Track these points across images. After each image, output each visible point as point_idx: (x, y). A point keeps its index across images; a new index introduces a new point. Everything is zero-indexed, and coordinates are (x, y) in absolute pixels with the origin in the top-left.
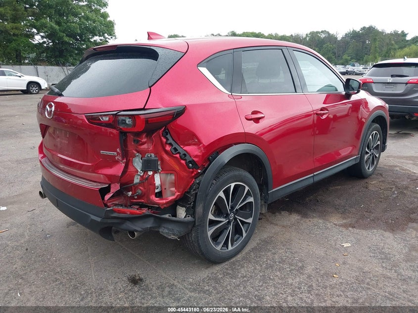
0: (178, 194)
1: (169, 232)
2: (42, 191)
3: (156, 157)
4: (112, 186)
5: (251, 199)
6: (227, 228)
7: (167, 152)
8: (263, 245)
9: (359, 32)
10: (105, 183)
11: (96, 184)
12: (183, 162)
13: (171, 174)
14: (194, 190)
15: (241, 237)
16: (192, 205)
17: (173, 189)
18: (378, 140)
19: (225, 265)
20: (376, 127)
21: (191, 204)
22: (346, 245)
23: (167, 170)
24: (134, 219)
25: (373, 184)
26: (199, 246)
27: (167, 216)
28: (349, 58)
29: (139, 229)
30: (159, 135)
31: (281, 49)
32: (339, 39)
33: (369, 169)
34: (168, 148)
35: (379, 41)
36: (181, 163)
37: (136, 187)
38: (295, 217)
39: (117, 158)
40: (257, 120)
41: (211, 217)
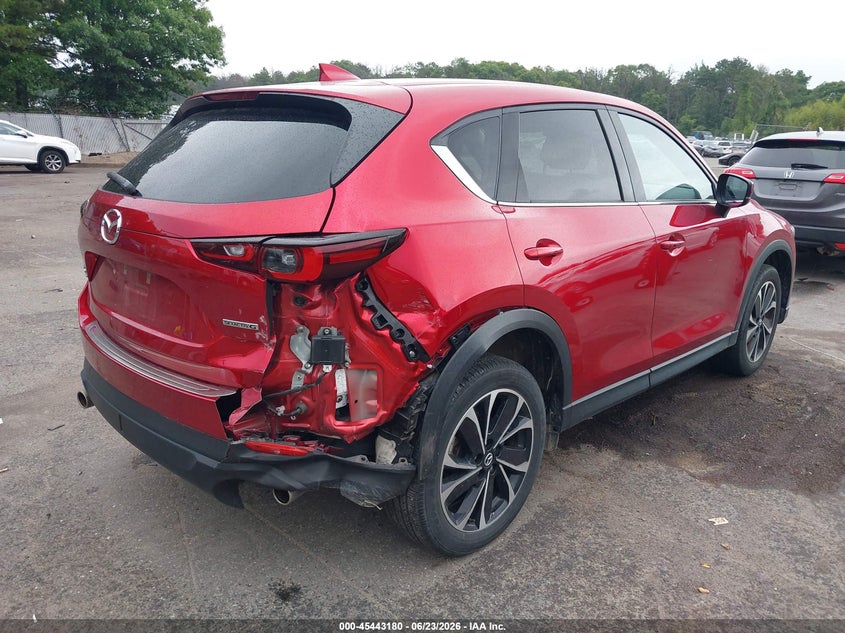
0: (382, 412)
1: (361, 493)
2: (83, 392)
3: (339, 334)
4: (244, 393)
5: (528, 424)
6: (477, 485)
7: (362, 324)
8: (548, 518)
9: (713, 69)
10: (230, 388)
11: (209, 387)
12: (397, 346)
13: (368, 370)
14: (418, 406)
15: (505, 502)
16: (411, 437)
17: (374, 403)
18: (773, 300)
19: (472, 561)
20: (771, 273)
21: (409, 435)
22: (719, 521)
23: (361, 363)
24: (287, 464)
25: (762, 388)
26: (423, 524)
27: (357, 459)
28: (693, 121)
29: (298, 485)
30: (349, 288)
31: (595, 111)
32: (674, 82)
33: (752, 357)
34: (367, 316)
35: (752, 91)
36: (392, 349)
37: (296, 396)
38: (608, 458)
39: (257, 335)
40: (547, 259)
41: (448, 461)
